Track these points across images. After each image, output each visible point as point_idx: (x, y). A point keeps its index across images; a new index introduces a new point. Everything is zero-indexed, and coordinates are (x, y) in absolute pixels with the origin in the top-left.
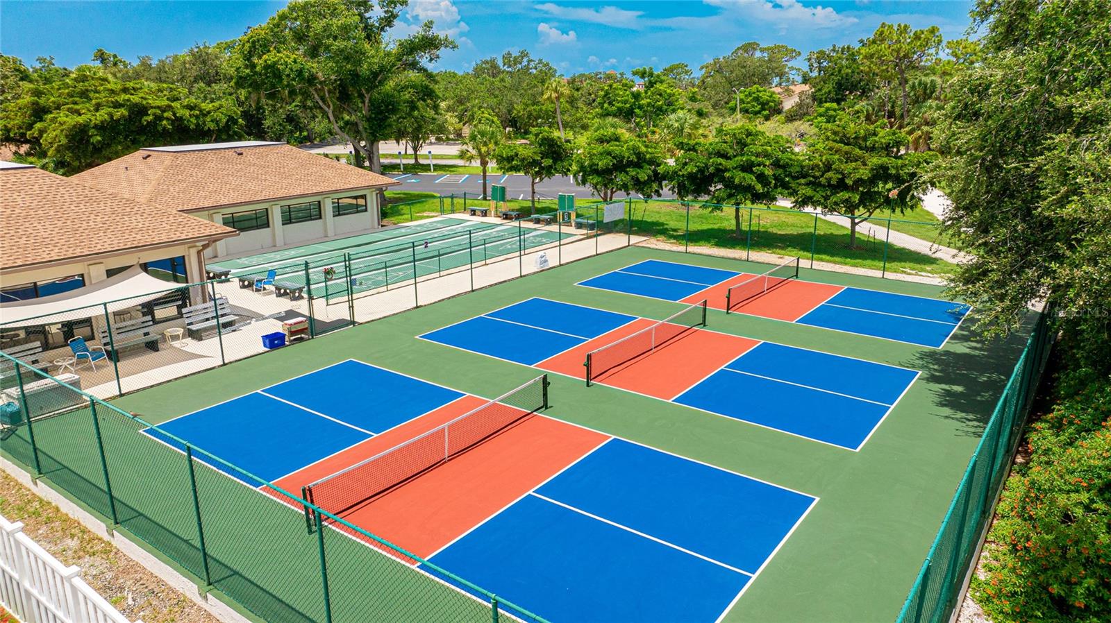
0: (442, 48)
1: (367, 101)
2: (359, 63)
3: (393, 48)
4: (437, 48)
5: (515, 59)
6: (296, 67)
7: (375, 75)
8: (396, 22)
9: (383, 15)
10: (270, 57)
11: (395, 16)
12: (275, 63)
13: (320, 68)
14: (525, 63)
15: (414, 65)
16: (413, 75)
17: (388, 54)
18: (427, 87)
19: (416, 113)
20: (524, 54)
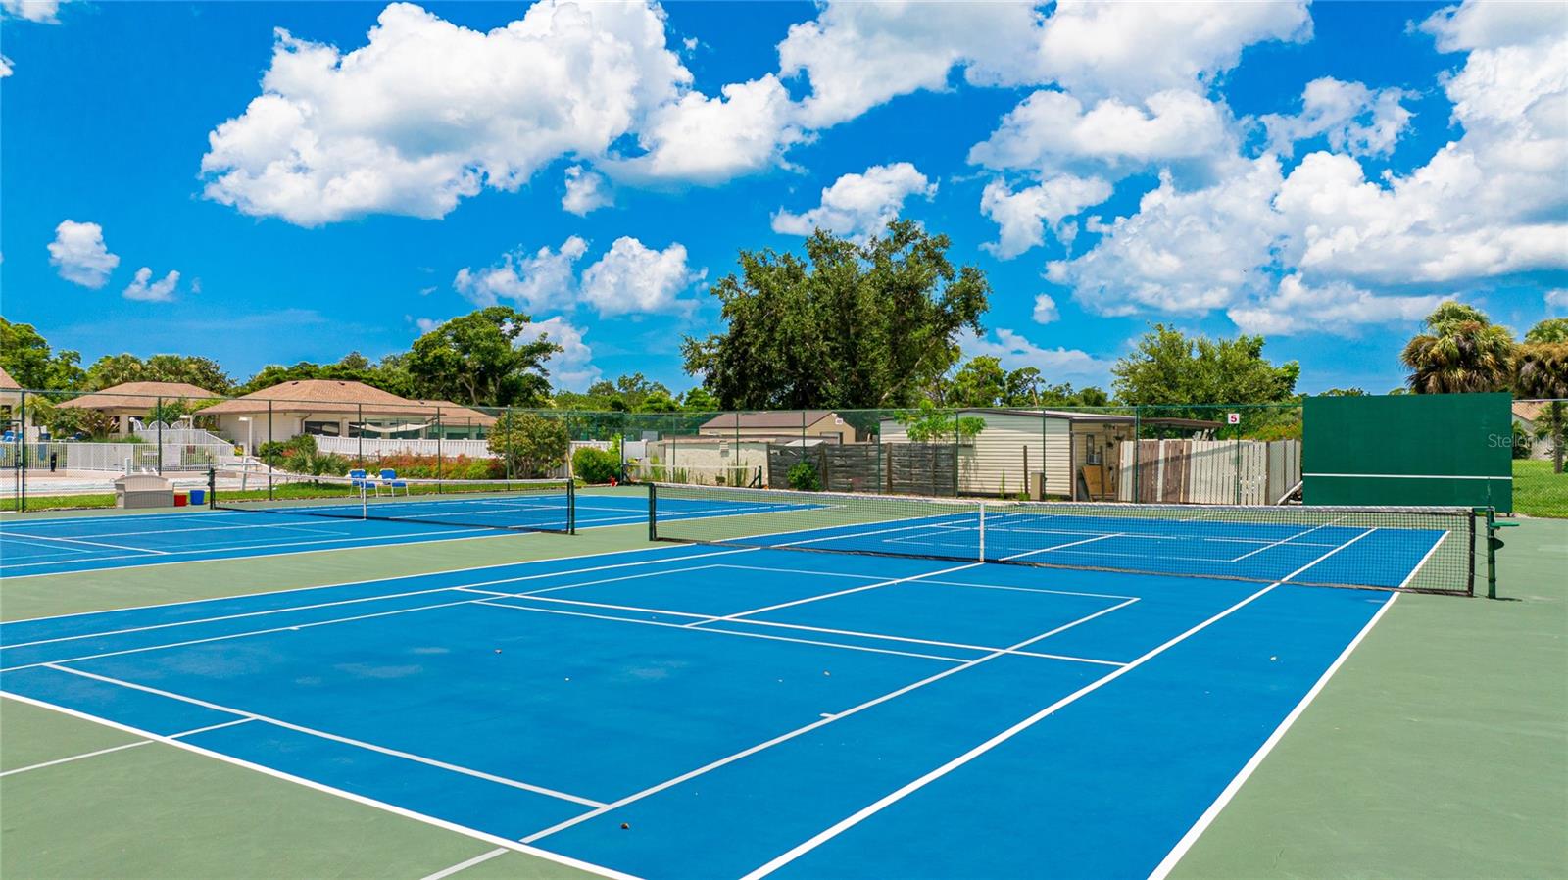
0: (553, 352)
1: (498, 384)
2: (495, 357)
3: (519, 349)
4: (549, 351)
5: (631, 381)
6: (455, 357)
7: (506, 366)
8: (521, 333)
9: (512, 328)
10: (438, 351)
11: (521, 329)
12: (441, 355)
13: (470, 360)
14: (640, 385)
15: (532, 363)
16: (530, 371)
17: (516, 353)
18: (541, 378)
19: (532, 398)
20: (638, 378)
